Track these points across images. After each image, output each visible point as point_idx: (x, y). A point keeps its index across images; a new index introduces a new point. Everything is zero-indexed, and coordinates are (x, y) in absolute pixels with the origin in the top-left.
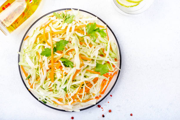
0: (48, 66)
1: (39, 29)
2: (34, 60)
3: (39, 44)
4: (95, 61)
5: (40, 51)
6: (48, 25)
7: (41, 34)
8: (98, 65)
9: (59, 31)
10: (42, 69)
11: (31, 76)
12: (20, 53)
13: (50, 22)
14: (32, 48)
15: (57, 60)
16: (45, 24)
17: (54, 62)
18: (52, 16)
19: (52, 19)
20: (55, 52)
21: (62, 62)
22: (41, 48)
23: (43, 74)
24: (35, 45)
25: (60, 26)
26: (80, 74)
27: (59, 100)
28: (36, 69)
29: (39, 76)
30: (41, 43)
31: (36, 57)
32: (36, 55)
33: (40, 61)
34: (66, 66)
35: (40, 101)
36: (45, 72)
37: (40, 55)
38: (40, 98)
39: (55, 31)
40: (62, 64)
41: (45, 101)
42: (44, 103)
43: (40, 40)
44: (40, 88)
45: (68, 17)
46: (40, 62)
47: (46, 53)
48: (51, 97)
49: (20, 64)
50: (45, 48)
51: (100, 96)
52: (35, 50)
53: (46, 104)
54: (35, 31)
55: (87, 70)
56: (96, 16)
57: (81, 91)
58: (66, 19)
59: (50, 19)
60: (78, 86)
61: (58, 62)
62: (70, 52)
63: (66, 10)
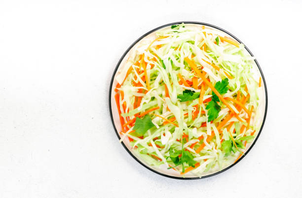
0: (206, 73)
1: (255, 106)
2: (229, 64)
3: (240, 89)
4: (158, 127)
5: (231, 83)
6: (248, 120)
7: (247, 102)
8: (151, 125)
9: (227, 124)
10: (210, 64)
11: (216, 43)
12: (253, 58)
13: (248, 125)
14: (244, 77)
15: (203, 88)
16: (253, 118)
17: (204, 83)
18: (252, 134)
19: (250, 131)
20: (213, 97)
21: (194, 92)
22: (234, 87)
23: (203, 60)
24: (243, 84)
25: (232, 130)
26: (161, 96)
27: (159, 47)
28: (218, 57)
29: (207, 52)
30: (238, 91)
31: (229, 71)
32: (233, 73)
33: (221, 71)
34: (187, 91)
35: (181, 23)
36: (203, 64)
37: (227, 77)
38: (184, 27)
39: (234, 119)
40: (192, 89)
41: (174, 29)
42: (173, 26)
43: (242, 95)
44: (192, 40)
45: (233, 148)
46: (220, 69)
47: (223, 86)
48: (171, 38)
49: (241, 46)
50: (228, 91)
51: (116, 90)
52: (239, 78)
53: (171, 26)
54: (258, 99)
55: (158, 108)
56: (203, 177)
57: (144, 78)
58: (232, 144)
59: (252, 128)
60: (151, 80)
61: (200, 88)
62: (195, 110)
63: (243, 154)
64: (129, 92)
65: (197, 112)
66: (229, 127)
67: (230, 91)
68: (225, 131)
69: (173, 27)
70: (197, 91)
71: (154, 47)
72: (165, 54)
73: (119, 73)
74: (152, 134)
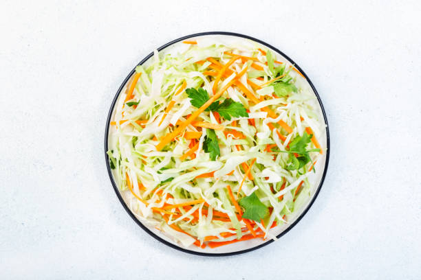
0: (179, 121)
1: (224, 50)
2: (166, 88)
3: (201, 71)
4: (256, 188)
5: (193, 84)
6: (244, 60)
7: (218, 61)
8: (254, 198)
9: (250, 89)
10: (165, 115)
11: (136, 107)
12: (156, 53)
13: (251, 59)
14: (185, 66)
15: (200, 125)
16: (241, 52)
17: (193, 123)
18: (264, 53)
19: (260, 57)
20: (212, 110)
21: (206, 137)
22: (198, 80)
23: (160, 124)
24: (193, 67)
25: (259, 83)
26: (212, 183)
27: (141, 186)
28: (156, 103)
29: (148, 119)
30: (204, 74)
31: (175, 88)
32: (178, 83)
33: (175, 98)
34: (205, 148)
35: (107, 156)
36: (165, 124)
37: (184, 91)
38: (112, 152)
39: (244, 80)
40: (202, 140)
41: (117, 165)
42: (111, 166)
43: (209, 69)
44: (131, 139)
45: (285, 80)
46: (173, 100)
47: (196, 96)
48: (129, 169)
49: (139, 70)
50: (204, 88)
51: (204, 246)
52: (184, 74)
53: (112, 170)
54: (214, 46)
55: (229, 187)
56: (326, 122)
57: (187, 208)
58: (279, 82)
59: (255, 53)
60: (189, 197)
61: (199, 129)
62: (232, 135)
63: (293, 66)
64: (206, 228)
65: (234, 132)
66: (255, 88)
67: (203, 85)
68: (260, 93)
69: (113, 167)
70: (205, 132)
71: (142, 194)
72: (152, 178)
73: (179, 242)
74: (267, 196)
